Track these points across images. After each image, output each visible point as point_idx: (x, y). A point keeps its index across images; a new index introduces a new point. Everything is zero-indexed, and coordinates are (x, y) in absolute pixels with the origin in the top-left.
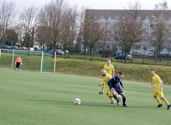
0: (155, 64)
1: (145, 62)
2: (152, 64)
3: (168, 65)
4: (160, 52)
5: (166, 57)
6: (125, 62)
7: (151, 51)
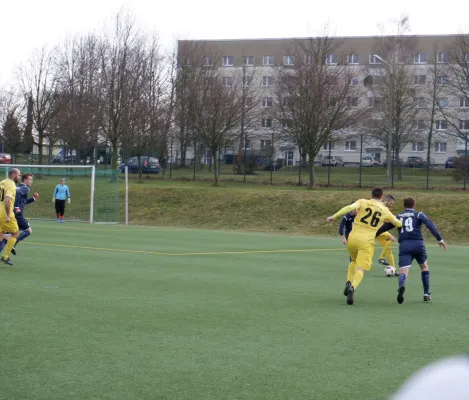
0: (392, 187)
1: (363, 183)
3: (427, 188)
4: (397, 152)
5: (411, 166)
6: (310, 186)
7: (368, 150)
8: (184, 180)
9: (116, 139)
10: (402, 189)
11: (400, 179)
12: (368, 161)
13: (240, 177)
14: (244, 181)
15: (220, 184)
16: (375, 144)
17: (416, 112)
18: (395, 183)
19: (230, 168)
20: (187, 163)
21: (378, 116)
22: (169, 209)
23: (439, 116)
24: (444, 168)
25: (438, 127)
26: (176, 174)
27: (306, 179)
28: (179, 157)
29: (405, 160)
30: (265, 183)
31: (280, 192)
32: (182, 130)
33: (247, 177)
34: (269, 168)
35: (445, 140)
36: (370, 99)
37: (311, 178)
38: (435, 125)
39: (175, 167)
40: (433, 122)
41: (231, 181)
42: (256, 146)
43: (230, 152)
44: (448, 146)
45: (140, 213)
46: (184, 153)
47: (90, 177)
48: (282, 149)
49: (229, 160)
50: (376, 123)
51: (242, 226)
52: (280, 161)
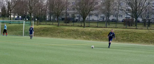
0: (106, 27)
1: (99, 26)
2: (104, 27)
3: (116, 28)
4: (108, 18)
5: (112, 21)
6: (84, 27)
7: (101, 17)
8: (50, 25)
9: (31, 13)
10: (109, 28)
11: (109, 25)
12: (101, 20)
13: (65, 24)
14: (66, 25)
15: (60, 26)
16: (102, 15)
17: (114, 6)
18: (107, 26)
19: (63, 22)
20: (51, 20)
21: (104, 8)
22: (45, 33)
23: (120, 8)
24: (122, 22)
25: (120, 11)
26: (48, 23)
27: (83, 24)
28: (49, 18)
29: (111, 20)
30: (72, 26)
31: (75, 28)
32: (50, 11)
33: (67, 24)
34: (74, 22)
35: (122, 14)
36: (102, 3)
37: (84, 25)
38: (119, 10)
39: (48, 21)
40: (118, 9)
41: (62, 25)
42: (70, 15)
43: (63, 17)
44: (123, 16)
45: (37, 34)
46: (50, 17)
47: (23, 23)
48: (77, 16)
49: (63, 19)
50: (103, 9)
51: (65, 38)
52: (77, 20)
